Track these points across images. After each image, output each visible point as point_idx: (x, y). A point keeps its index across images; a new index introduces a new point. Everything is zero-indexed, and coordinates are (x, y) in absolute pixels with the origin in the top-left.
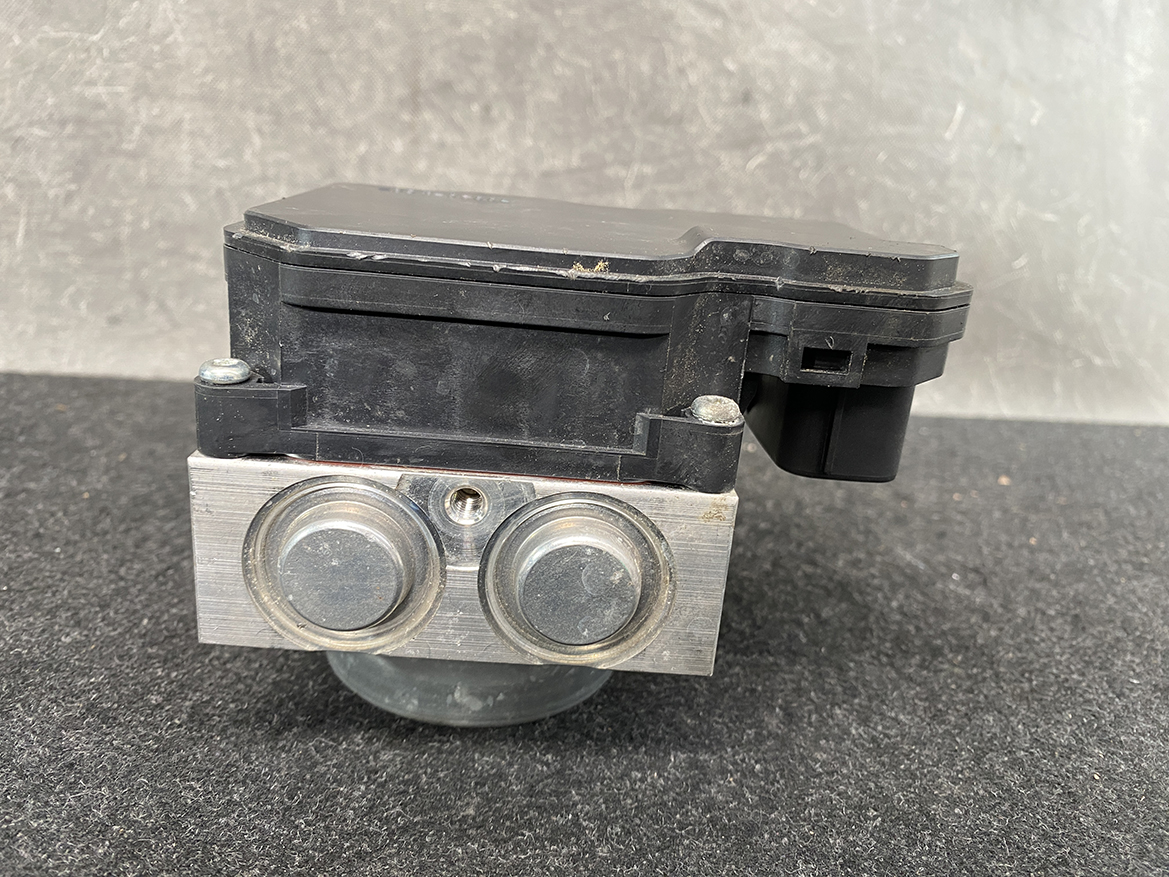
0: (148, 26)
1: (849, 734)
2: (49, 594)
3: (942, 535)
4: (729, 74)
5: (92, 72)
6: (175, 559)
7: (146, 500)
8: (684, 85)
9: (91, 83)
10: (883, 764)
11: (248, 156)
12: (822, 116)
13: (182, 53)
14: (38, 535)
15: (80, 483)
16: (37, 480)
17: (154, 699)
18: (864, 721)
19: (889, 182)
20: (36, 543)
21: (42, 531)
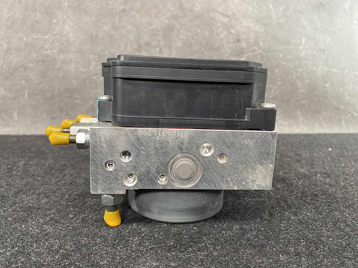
0: (62, 32)
1: (291, 219)
2: (38, 190)
3: (313, 164)
4: (233, 34)
5: (46, 47)
6: (75, 180)
7: (65, 165)
8: (219, 38)
9: (46, 50)
10: (304, 227)
11: (91, 68)
12: (262, 44)
13: (72, 39)
14: (33, 175)
15: (45, 161)
16: (32, 161)
17: (71, 216)
18: (296, 215)
19: (284, 63)
20: (33, 177)
21: (35, 174)
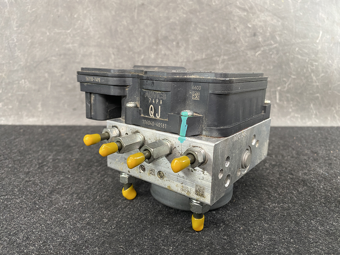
0: (83, 27)
1: (318, 229)
2: (70, 189)
4: (249, 28)
5: (68, 41)
6: (103, 178)
7: (91, 160)
8: (236, 32)
9: (68, 44)
10: (332, 239)
11: (110, 61)
12: (278, 38)
13: (92, 33)
14: (63, 172)
15: (72, 156)
16: (60, 156)
17: (105, 220)
18: (322, 225)
19: (299, 57)
20: (63, 174)
21: (64, 170)
